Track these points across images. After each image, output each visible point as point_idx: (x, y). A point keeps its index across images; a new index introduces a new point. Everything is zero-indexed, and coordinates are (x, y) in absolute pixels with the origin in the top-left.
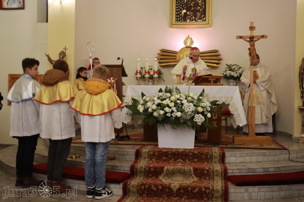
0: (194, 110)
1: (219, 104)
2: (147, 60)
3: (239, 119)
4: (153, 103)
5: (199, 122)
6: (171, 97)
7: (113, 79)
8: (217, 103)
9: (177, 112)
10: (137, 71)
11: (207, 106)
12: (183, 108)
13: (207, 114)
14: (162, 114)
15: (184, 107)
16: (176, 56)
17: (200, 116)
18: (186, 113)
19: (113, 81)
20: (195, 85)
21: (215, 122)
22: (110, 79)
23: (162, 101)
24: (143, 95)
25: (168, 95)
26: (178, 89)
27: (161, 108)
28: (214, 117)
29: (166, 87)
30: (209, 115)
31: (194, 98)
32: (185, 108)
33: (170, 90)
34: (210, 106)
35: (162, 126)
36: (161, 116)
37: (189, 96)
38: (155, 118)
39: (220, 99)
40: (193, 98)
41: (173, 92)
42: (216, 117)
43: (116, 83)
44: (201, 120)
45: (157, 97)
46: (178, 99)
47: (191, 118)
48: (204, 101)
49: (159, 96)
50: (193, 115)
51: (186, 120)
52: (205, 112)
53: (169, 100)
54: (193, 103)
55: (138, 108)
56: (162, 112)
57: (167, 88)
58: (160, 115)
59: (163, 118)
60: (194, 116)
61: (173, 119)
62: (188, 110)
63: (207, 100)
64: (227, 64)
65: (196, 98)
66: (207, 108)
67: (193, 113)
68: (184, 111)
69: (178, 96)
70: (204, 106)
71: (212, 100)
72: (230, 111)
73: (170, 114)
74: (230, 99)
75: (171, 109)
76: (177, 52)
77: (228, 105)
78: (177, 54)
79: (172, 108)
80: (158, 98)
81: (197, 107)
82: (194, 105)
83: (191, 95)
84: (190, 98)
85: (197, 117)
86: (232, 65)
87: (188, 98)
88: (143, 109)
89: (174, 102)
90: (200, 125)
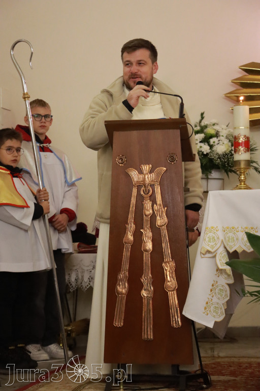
7: (151, 172)
19: (149, 178)
22: (141, 172)
43: (161, 184)
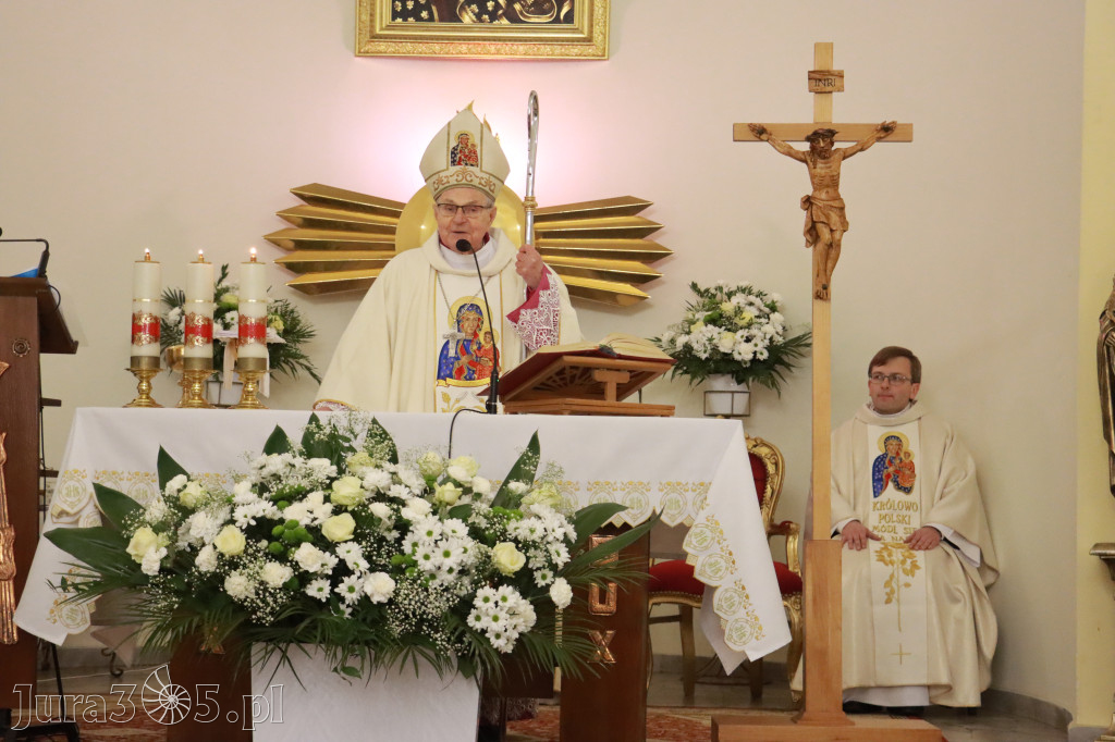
0: (471, 559)
1: (626, 526)
2: (201, 252)
3: (742, 613)
4: (224, 514)
5: (498, 636)
6: (335, 484)
8: (617, 519)
9: (372, 570)
10: (135, 318)
11: (550, 538)
12: (407, 546)
13: (548, 586)
14: (280, 583)
15: (415, 545)
16: (392, 231)
17: (504, 599)
18: (422, 582)
20: (491, 409)
21: (603, 633)
23: (281, 509)
24: (167, 467)
25: (323, 467)
26: (384, 435)
27: (276, 546)
28: (598, 606)
29: (314, 419)
30: (561, 593)
31: (475, 490)
32: (420, 551)
33: (333, 436)
34: (566, 540)
35: (276, 657)
36: (270, 600)
37: (447, 479)
38: (238, 607)
39: (635, 495)
40: (467, 491)
41: (352, 450)
42: (612, 606)
44: (515, 621)
45: (255, 478)
46: (380, 496)
47: (453, 610)
48: (535, 508)
49: (265, 472)
50: (463, 593)
51: (422, 621)
52: (537, 575)
53: (327, 499)
54: (465, 520)
55: (129, 550)
56: (277, 574)
57: (319, 427)
58: (265, 590)
59: (283, 607)
60: (473, 596)
61: (347, 616)
62: (437, 558)
63: (550, 501)
64: (694, 286)
65: (484, 486)
66: (552, 549)
67: (466, 580)
68: (415, 564)
69: (377, 478)
70: (530, 538)
71: (583, 501)
72: (692, 568)
73: (326, 585)
74: (690, 495)
75: (333, 552)
76: (402, 205)
77: (683, 530)
78: (397, 215)
79: (341, 550)
80: (261, 489)
81: (492, 545)
82: (476, 533)
83: (458, 471)
84: (450, 486)
85: (491, 604)
86: (725, 290)
87: (438, 489)
88: (164, 552)
89: (353, 513)
90: (509, 649)
